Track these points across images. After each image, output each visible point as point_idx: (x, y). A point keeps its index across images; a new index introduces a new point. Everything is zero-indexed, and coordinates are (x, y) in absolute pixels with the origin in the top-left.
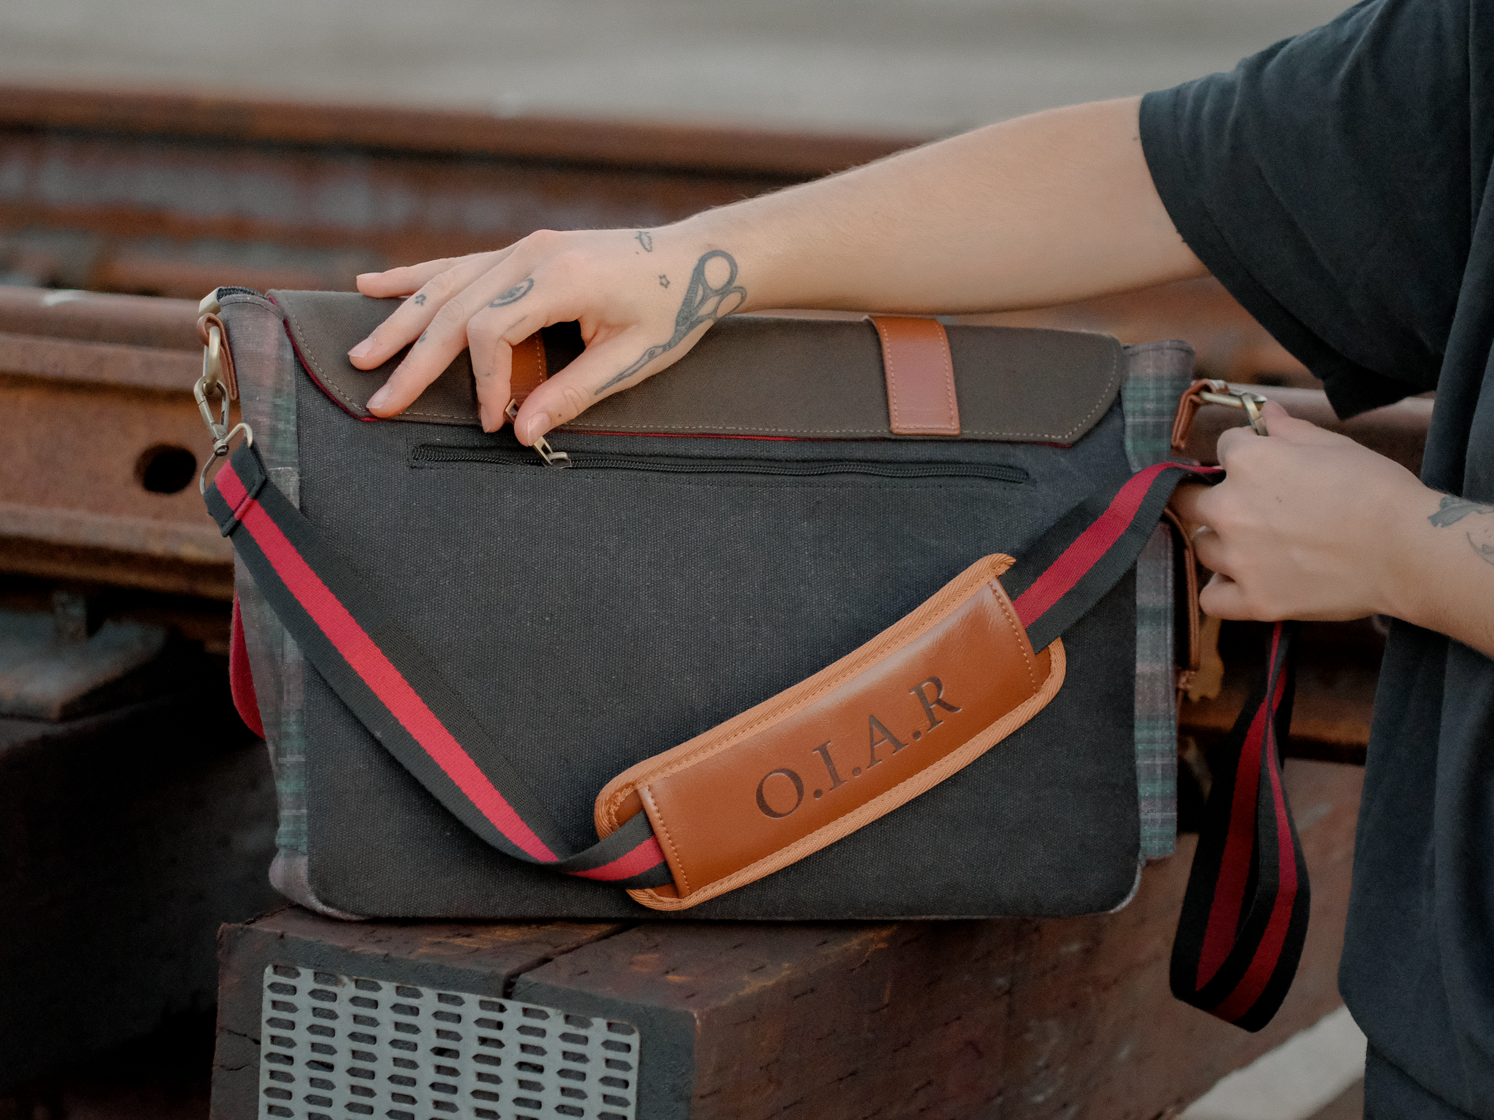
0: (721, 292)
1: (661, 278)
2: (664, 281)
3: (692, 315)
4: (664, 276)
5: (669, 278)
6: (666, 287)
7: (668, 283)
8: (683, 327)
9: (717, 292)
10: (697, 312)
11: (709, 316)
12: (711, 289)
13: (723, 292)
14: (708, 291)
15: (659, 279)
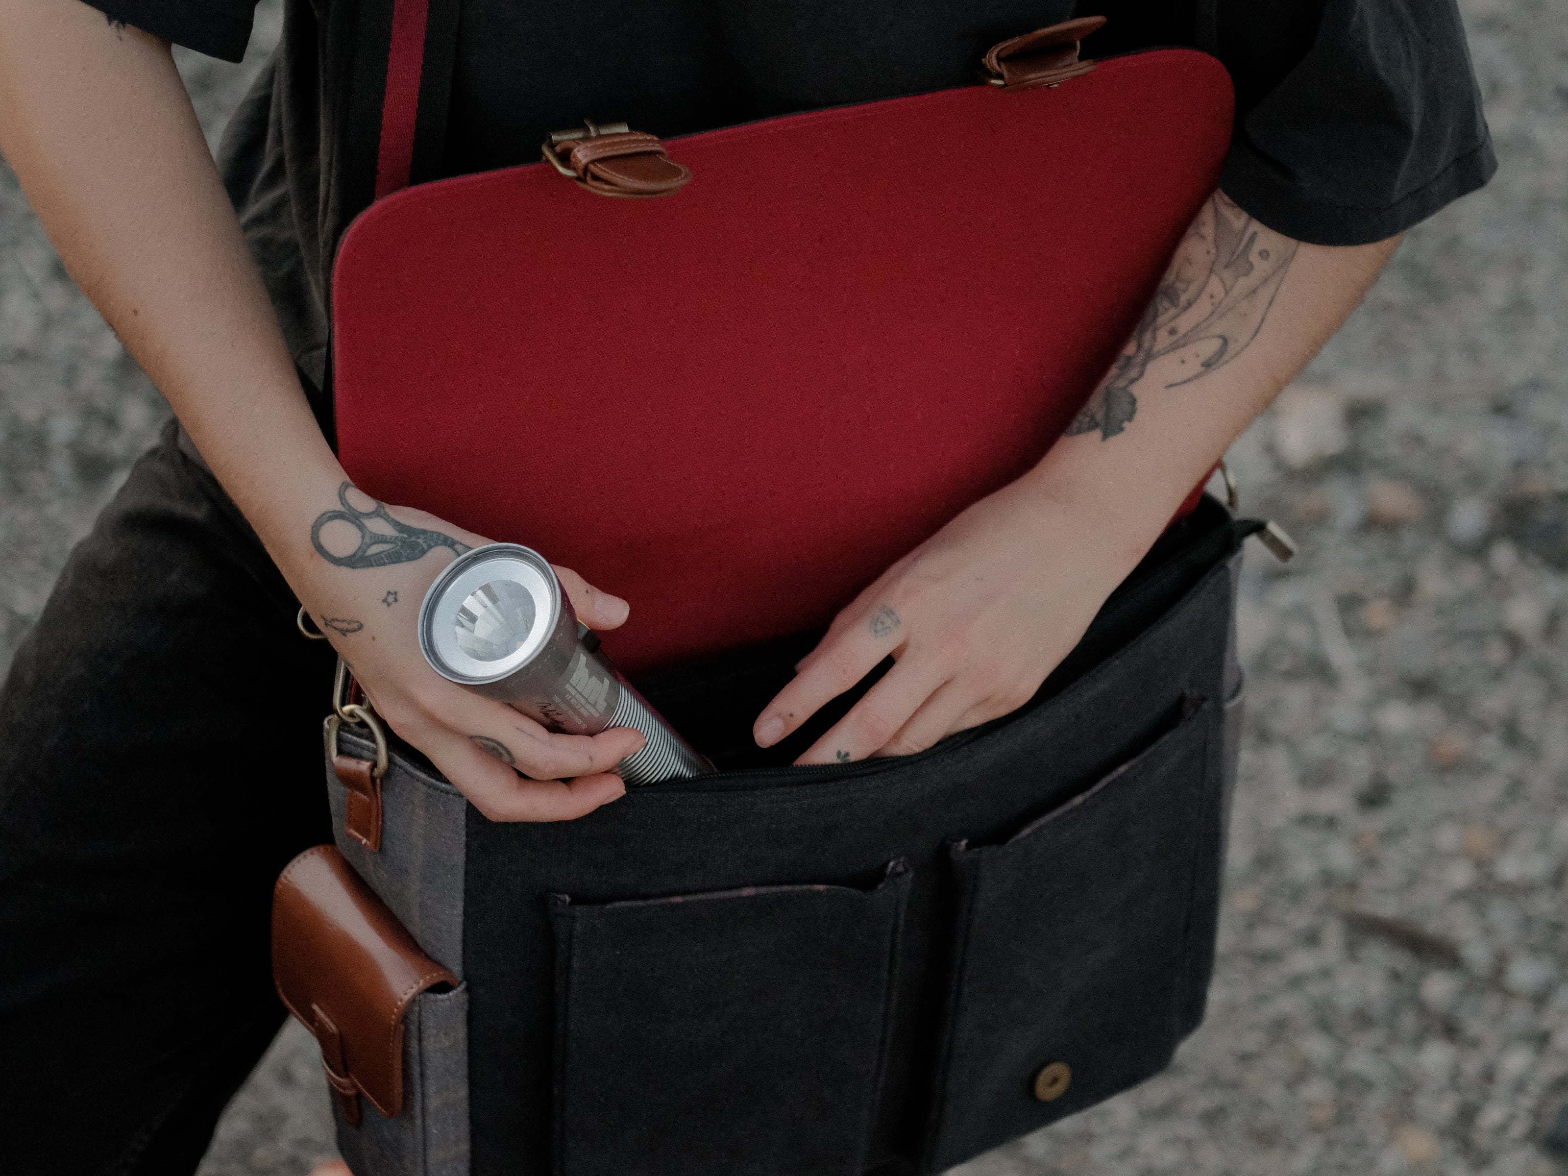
0: (357, 522)
1: (389, 605)
2: (391, 599)
3: (403, 541)
4: (385, 601)
5: (384, 595)
6: (396, 593)
7: (389, 593)
8: (421, 541)
9: (361, 527)
10: (396, 538)
11: (386, 518)
12: (363, 537)
13: (353, 517)
14: (367, 540)
15: (391, 606)
